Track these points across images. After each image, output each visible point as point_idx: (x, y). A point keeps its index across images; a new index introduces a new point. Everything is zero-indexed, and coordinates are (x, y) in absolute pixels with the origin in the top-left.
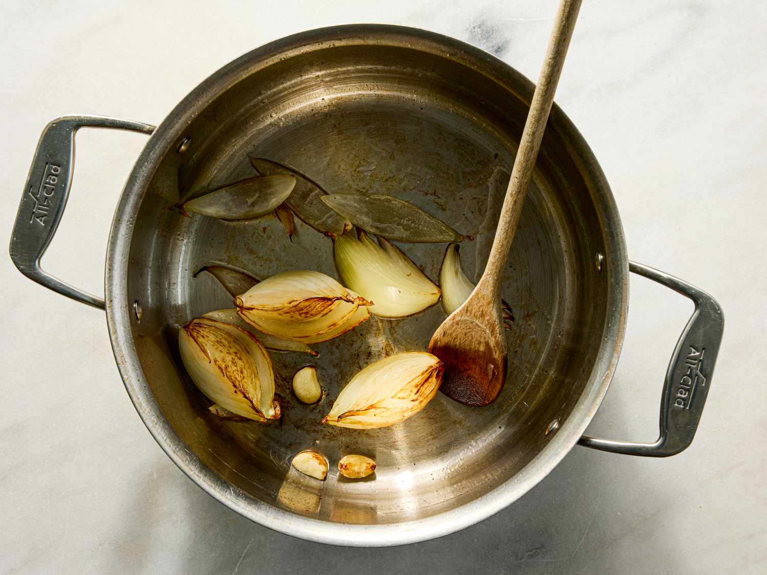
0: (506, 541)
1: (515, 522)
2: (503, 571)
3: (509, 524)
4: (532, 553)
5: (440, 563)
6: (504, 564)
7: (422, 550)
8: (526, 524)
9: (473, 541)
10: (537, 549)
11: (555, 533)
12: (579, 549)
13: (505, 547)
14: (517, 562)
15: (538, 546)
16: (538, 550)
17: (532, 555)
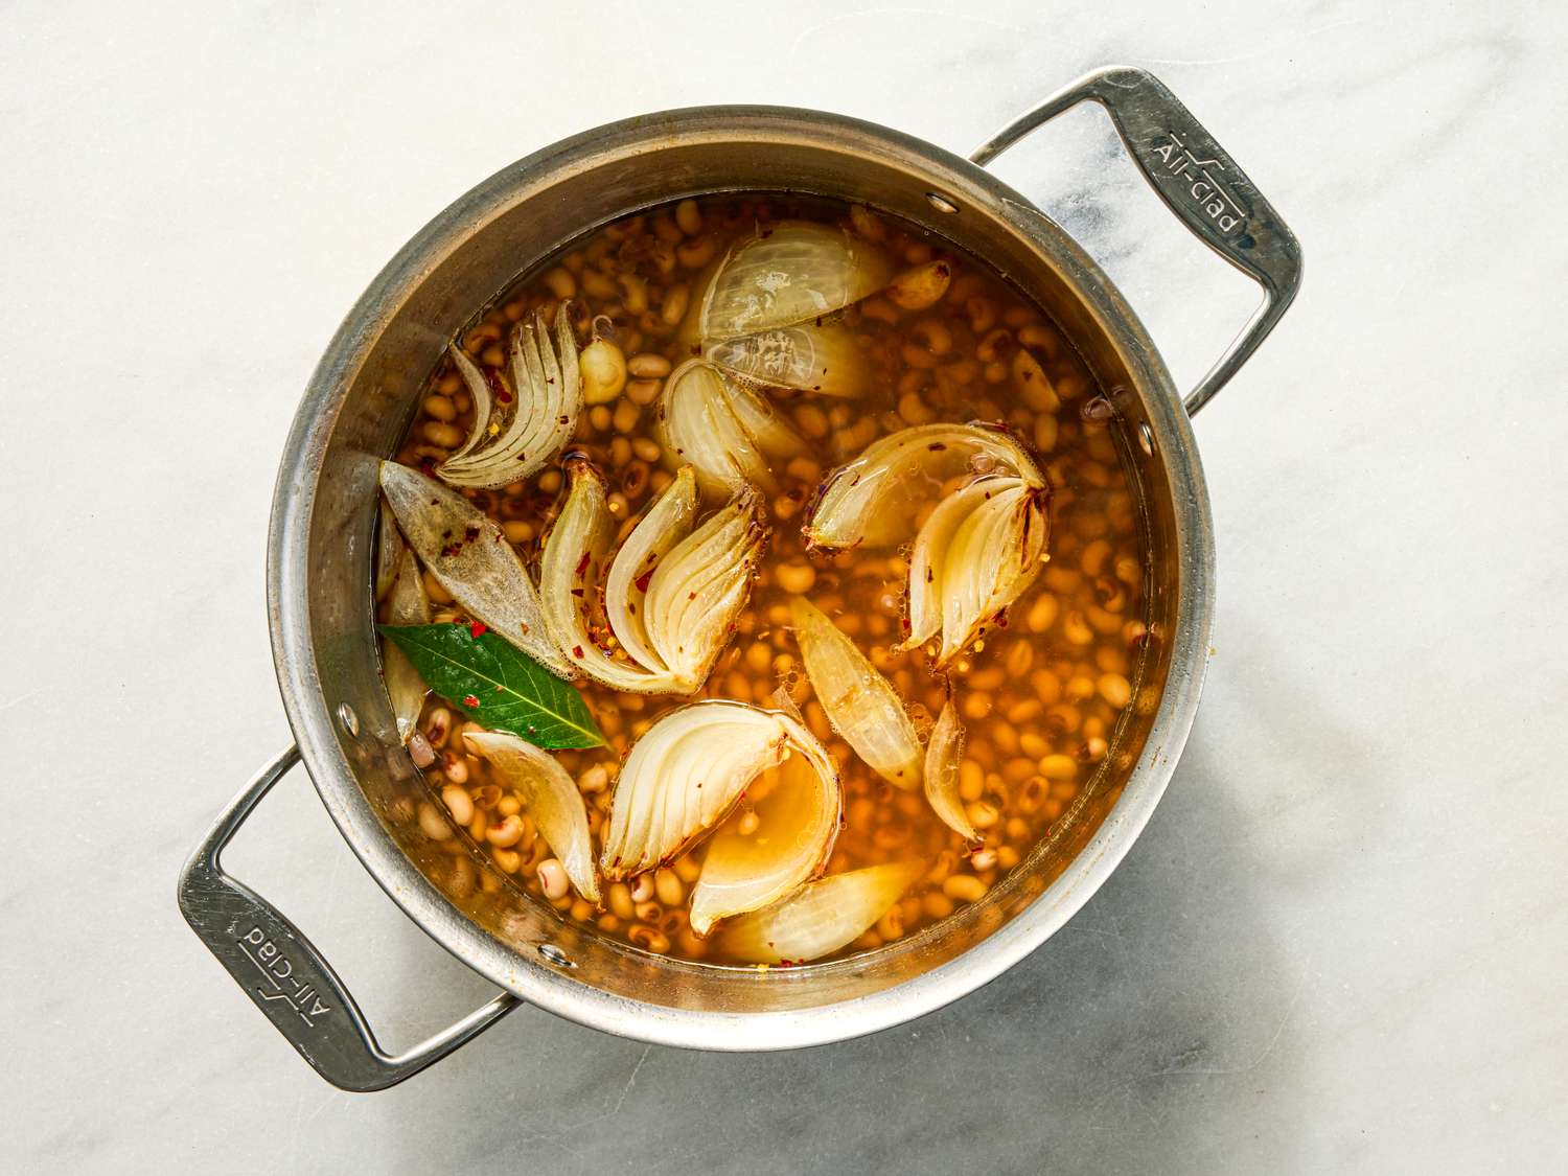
0: (1136, 1035)
1: (1153, 1000)
2: (1129, 1091)
3: (1142, 1003)
4: (1183, 1057)
5: (1012, 1073)
6: (1131, 1077)
7: (980, 1049)
8: (1173, 1004)
9: (1074, 1034)
10: (1194, 1050)
11: (1226, 1021)
12: (1271, 1051)
13: (1134, 1046)
14: (1156, 1074)
15: (1194, 1045)
16: (1196, 1052)
17: (1183, 1061)
